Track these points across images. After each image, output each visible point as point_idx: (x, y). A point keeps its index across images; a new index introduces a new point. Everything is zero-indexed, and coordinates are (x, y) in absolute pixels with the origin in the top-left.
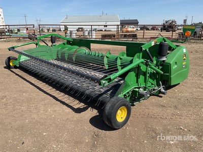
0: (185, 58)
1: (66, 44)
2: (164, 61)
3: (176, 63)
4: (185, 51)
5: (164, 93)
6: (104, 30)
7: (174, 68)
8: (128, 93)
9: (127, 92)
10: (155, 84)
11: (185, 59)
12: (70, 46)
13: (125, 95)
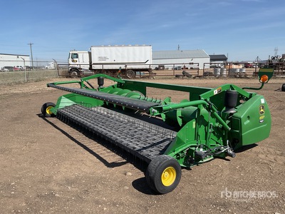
0: (262, 110)
1: (116, 87)
2: (231, 114)
3: (248, 117)
4: (263, 101)
5: (231, 156)
6: (189, 68)
7: (245, 123)
8: (182, 152)
9: (180, 150)
10: (222, 143)
11: (262, 112)
12: (121, 90)
13: (177, 155)
